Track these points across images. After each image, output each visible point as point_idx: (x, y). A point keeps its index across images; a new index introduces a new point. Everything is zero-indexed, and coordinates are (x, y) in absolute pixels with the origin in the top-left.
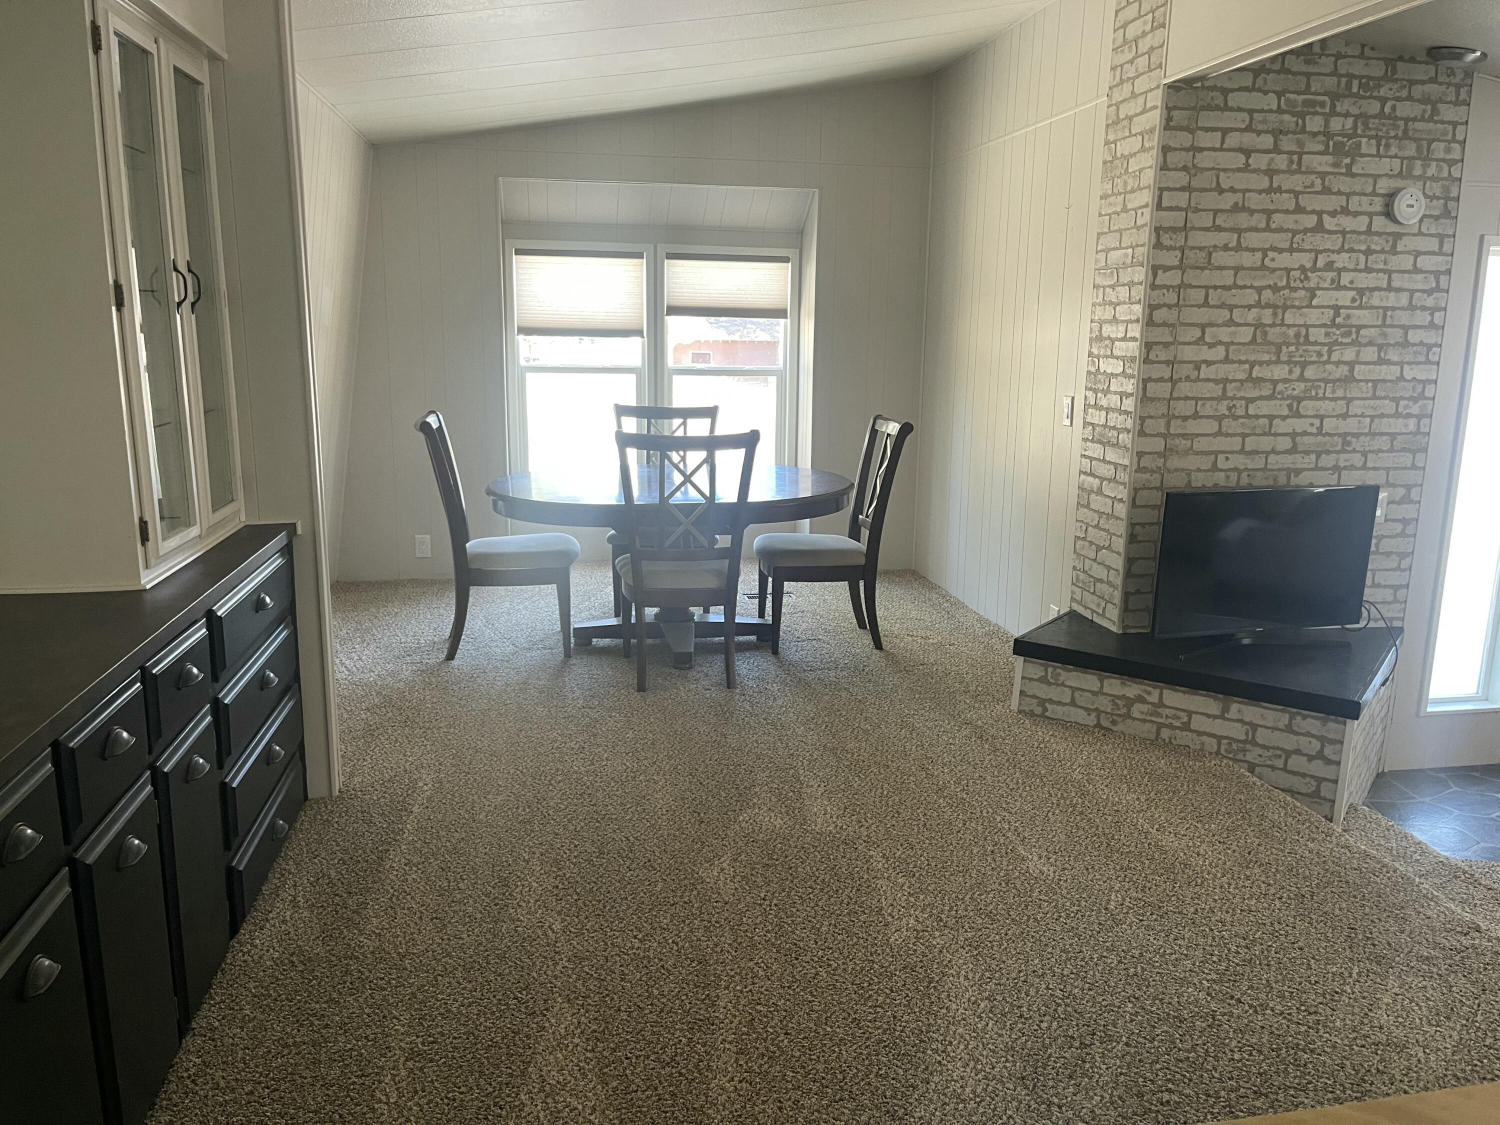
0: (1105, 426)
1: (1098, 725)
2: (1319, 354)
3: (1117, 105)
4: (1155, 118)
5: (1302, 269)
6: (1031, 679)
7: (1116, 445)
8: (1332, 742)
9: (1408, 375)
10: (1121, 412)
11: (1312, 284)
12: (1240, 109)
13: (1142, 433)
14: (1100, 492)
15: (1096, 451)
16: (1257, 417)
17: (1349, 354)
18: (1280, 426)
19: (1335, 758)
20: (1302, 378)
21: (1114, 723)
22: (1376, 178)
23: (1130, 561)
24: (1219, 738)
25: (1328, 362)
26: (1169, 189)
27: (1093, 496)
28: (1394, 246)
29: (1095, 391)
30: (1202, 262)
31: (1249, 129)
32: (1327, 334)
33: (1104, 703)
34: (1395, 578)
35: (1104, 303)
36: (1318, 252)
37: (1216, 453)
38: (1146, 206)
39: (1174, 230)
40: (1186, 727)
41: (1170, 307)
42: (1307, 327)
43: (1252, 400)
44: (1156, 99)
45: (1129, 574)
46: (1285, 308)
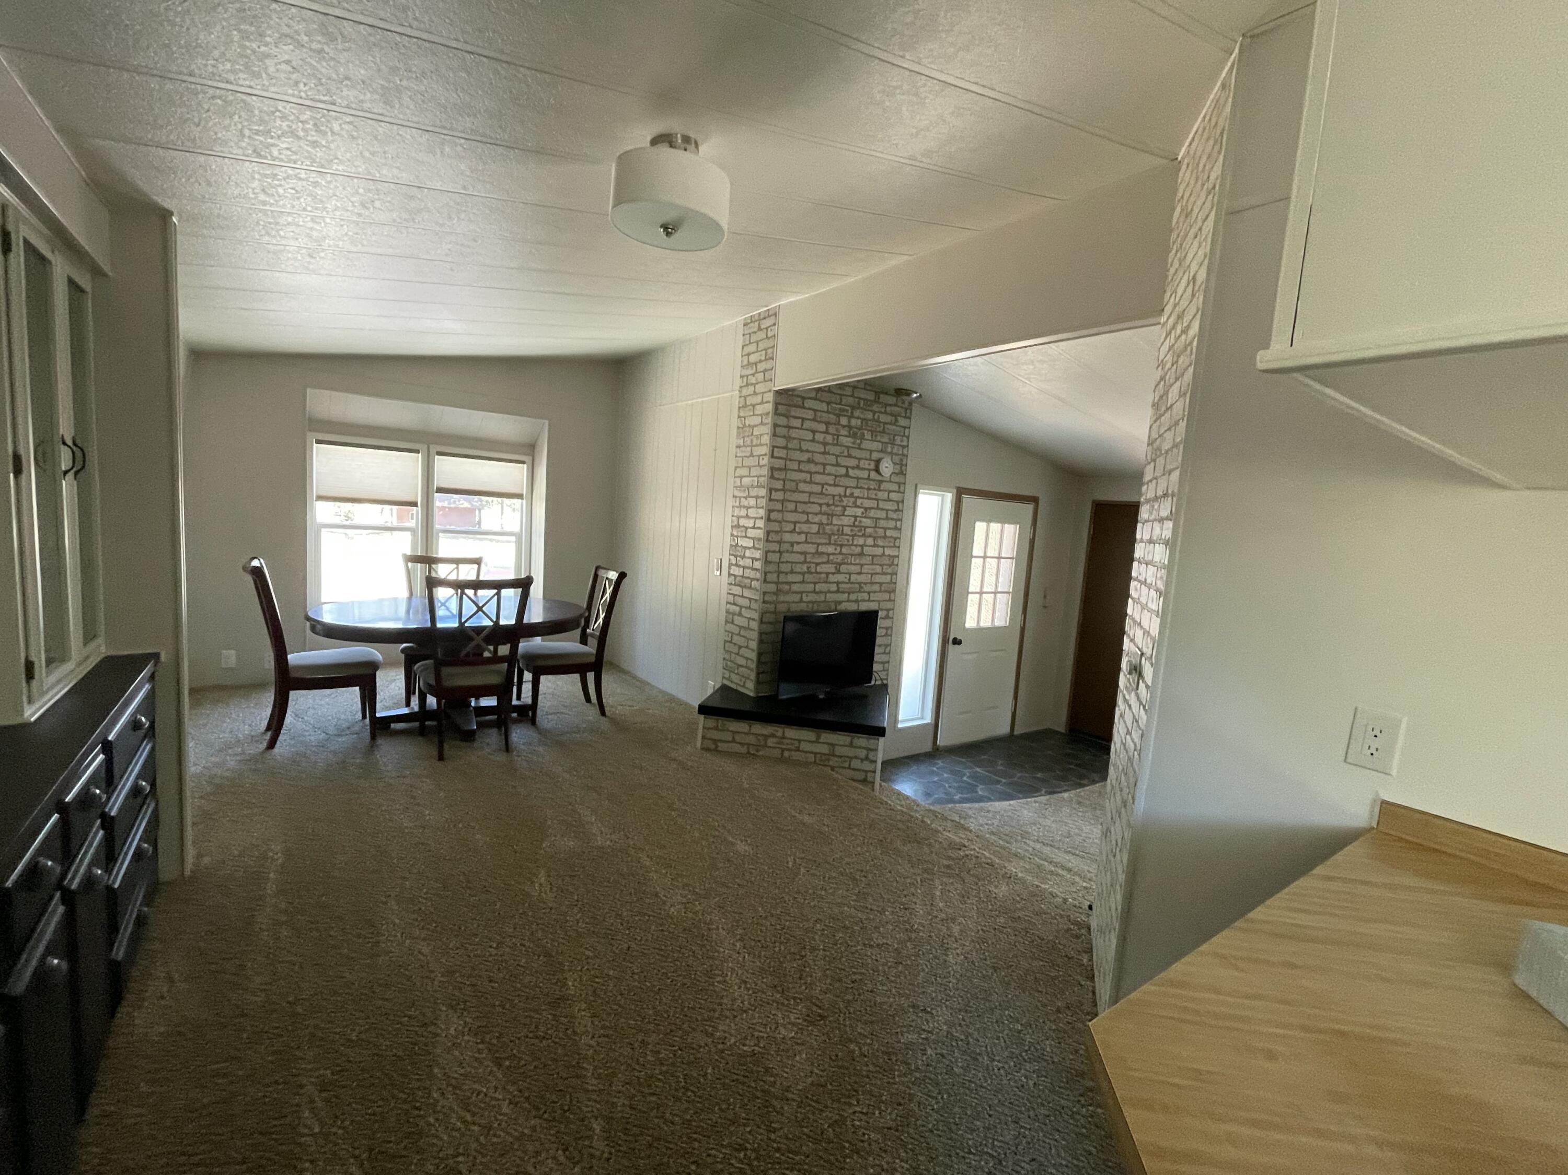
0: (742, 577)
1: (748, 753)
2: (848, 541)
3: (745, 397)
4: (769, 407)
5: (840, 495)
6: (708, 729)
7: (750, 587)
8: (872, 750)
9: (887, 553)
10: (753, 569)
11: (844, 504)
12: (809, 409)
13: (765, 581)
14: (740, 614)
15: (737, 590)
16: (821, 573)
17: (861, 541)
18: (832, 578)
19: (874, 759)
20: (840, 553)
21: (758, 751)
22: (871, 451)
23: (760, 654)
24: (815, 754)
25: (852, 545)
26: (777, 447)
27: (736, 617)
28: (879, 486)
29: (736, 556)
30: (794, 488)
31: (814, 420)
32: (852, 530)
33: (751, 739)
34: (884, 658)
35: (740, 507)
36: (847, 487)
37: (802, 593)
38: (765, 455)
39: (780, 469)
40: (798, 749)
41: (778, 511)
42: (843, 526)
43: (817, 564)
44: (770, 397)
45: (759, 662)
46: (832, 515)
